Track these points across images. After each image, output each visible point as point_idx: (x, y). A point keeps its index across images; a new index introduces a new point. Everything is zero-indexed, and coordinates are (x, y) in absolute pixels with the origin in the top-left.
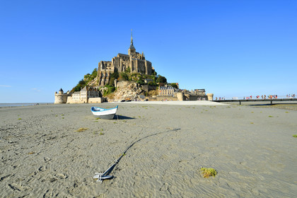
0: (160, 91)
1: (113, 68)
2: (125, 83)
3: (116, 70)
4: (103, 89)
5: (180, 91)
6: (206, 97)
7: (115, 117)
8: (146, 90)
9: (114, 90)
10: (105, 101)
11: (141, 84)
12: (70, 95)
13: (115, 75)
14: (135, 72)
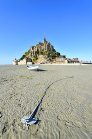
0: (57, 59)
1: (36, 49)
2: (42, 56)
3: (38, 50)
4: (33, 58)
5: (67, 59)
6: (79, 62)
7: (38, 70)
8: (51, 59)
9: (37, 59)
10: (33, 63)
11: (49, 56)
12: (19, 61)
13: (38, 52)
14: (46, 50)
